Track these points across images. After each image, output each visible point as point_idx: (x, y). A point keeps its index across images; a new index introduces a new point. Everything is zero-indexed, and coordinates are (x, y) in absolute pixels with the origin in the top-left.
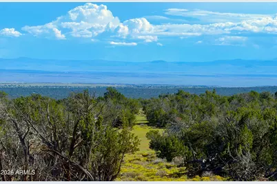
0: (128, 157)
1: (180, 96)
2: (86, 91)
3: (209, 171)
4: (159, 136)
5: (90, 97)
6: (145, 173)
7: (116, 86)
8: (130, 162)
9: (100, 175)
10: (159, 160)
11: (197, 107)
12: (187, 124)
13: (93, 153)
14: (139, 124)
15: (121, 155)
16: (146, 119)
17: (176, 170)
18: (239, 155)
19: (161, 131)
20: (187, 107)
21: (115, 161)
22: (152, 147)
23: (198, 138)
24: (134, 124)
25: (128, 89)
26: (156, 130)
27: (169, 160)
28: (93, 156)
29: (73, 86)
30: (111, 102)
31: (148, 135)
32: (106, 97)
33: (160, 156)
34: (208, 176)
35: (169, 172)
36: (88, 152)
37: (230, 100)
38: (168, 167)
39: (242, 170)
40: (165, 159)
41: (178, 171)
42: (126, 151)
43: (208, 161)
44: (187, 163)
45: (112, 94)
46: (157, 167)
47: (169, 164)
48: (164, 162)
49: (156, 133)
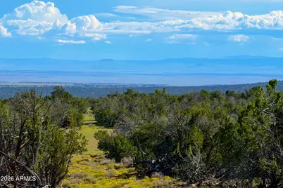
0: (76, 157)
1: (129, 96)
2: (33, 90)
3: (158, 172)
4: (108, 136)
5: (37, 96)
6: (93, 174)
7: (63, 85)
8: (78, 162)
9: (46, 176)
10: (108, 161)
11: (147, 106)
12: (136, 124)
13: (40, 153)
14: (87, 124)
15: (69, 155)
16: (94, 118)
17: (125, 171)
18: (189, 156)
19: (110, 131)
20: (136, 106)
21: (62, 162)
22: (100, 147)
23: (147, 138)
24: (82, 124)
25: (77, 88)
26: (105, 130)
27: (118, 161)
28: (40, 157)
29: (20, 85)
30: (58, 101)
31: (96, 135)
32: (53, 97)
33: (109, 157)
34: (157, 177)
35: (118, 172)
36: (35, 152)
37: (180, 99)
38: (117, 168)
39: (192, 170)
40: (114, 160)
41: (127, 172)
42: (73, 151)
43: (157, 161)
44: (136, 163)
45: (59, 93)
46: (105, 167)
47: (117, 165)
48: (112, 163)
49: (104, 133)
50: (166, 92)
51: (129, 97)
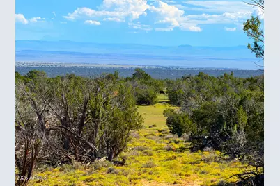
2: (116, 72)
3: (209, 147)
4: (175, 114)
5: (120, 77)
6: (154, 148)
7: (146, 67)
8: (145, 136)
10: (172, 135)
14: (161, 102)
15: (127, 131)
16: (167, 98)
17: (182, 145)
18: (234, 133)
19: (176, 109)
21: (121, 137)
22: (168, 123)
23: (205, 117)
24: (156, 102)
25: (158, 70)
26: (173, 108)
27: (179, 136)
29: (108, 66)
30: (137, 82)
31: (165, 113)
32: (134, 78)
33: (173, 132)
34: (208, 151)
35: (176, 146)
38: (176, 143)
39: (236, 146)
40: (176, 135)
41: (184, 146)
43: (210, 138)
44: (191, 139)
45: (140, 75)
46: (167, 141)
47: (178, 139)
48: (174, 137)
49: (172, 111)
50: (234, 76)
51: (199, 79)
